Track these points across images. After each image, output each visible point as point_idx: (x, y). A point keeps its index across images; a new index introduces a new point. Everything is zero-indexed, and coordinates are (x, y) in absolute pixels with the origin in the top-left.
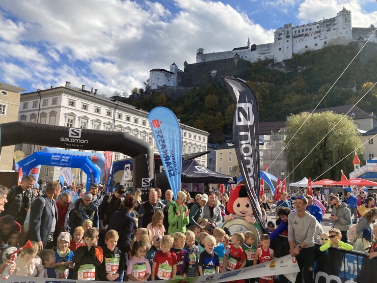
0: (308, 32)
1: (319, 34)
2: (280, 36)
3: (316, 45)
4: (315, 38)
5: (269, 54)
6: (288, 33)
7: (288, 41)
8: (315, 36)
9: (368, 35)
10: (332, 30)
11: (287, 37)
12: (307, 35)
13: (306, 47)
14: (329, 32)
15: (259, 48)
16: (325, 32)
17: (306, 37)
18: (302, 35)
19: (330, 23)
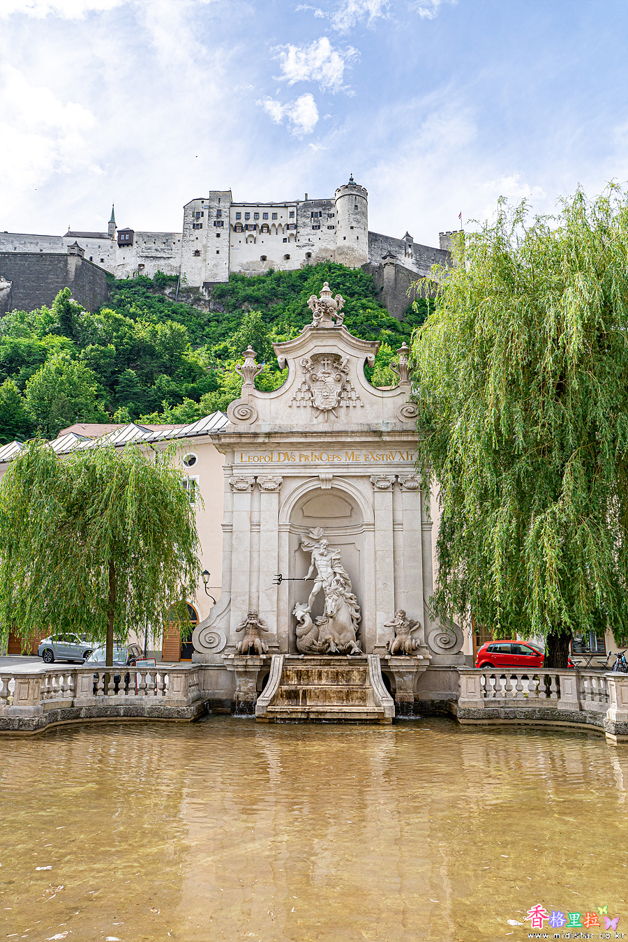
0: (270, 222)
1: (294, 232)
2: (198, 218)
3: (287, 257)
4: (285, 240)
5: (167, 262)
6: (219, 215)
7: (218, 235)
8: (285, 236)
10: (324, 228)
11: (219, 224)
12: (265, 229)
13: (264, 258)
14: (318, 232)
15: (141, 242)
16: (309, 230)
17: (265, 236)
18: (255, 227)
19: (320, 209)
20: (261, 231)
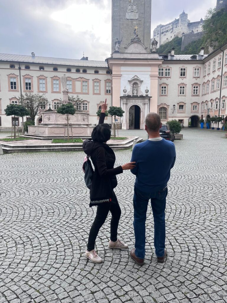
0: (168, 29)
1: (172, 30)
3: (171, 37)
4: (171, 33)
6: (158, 32)
7: (158, 37)
8: (171, 32)
9: (198, 26)
11: (158, 34)
12: (167, 31)
13: (167, 39)
14: (177, 28)
16: (175, 28)
17: (168, 33)
18: (165, 31)
19: (177, 22)
20: (167, 32)
